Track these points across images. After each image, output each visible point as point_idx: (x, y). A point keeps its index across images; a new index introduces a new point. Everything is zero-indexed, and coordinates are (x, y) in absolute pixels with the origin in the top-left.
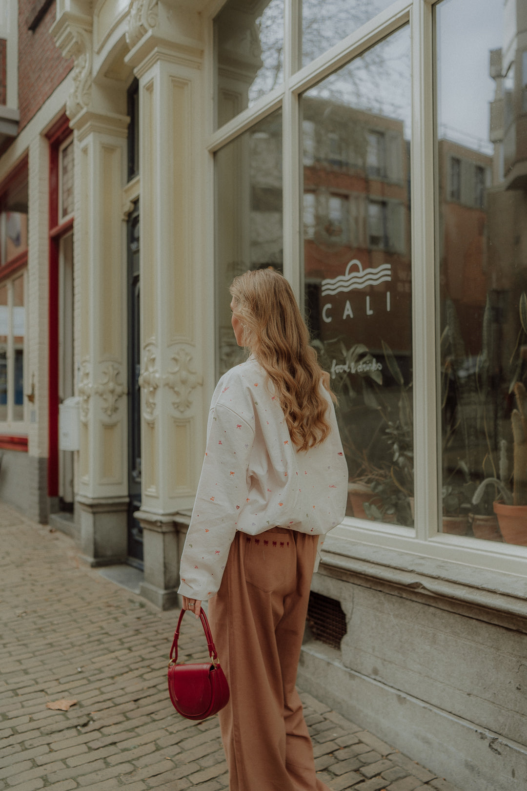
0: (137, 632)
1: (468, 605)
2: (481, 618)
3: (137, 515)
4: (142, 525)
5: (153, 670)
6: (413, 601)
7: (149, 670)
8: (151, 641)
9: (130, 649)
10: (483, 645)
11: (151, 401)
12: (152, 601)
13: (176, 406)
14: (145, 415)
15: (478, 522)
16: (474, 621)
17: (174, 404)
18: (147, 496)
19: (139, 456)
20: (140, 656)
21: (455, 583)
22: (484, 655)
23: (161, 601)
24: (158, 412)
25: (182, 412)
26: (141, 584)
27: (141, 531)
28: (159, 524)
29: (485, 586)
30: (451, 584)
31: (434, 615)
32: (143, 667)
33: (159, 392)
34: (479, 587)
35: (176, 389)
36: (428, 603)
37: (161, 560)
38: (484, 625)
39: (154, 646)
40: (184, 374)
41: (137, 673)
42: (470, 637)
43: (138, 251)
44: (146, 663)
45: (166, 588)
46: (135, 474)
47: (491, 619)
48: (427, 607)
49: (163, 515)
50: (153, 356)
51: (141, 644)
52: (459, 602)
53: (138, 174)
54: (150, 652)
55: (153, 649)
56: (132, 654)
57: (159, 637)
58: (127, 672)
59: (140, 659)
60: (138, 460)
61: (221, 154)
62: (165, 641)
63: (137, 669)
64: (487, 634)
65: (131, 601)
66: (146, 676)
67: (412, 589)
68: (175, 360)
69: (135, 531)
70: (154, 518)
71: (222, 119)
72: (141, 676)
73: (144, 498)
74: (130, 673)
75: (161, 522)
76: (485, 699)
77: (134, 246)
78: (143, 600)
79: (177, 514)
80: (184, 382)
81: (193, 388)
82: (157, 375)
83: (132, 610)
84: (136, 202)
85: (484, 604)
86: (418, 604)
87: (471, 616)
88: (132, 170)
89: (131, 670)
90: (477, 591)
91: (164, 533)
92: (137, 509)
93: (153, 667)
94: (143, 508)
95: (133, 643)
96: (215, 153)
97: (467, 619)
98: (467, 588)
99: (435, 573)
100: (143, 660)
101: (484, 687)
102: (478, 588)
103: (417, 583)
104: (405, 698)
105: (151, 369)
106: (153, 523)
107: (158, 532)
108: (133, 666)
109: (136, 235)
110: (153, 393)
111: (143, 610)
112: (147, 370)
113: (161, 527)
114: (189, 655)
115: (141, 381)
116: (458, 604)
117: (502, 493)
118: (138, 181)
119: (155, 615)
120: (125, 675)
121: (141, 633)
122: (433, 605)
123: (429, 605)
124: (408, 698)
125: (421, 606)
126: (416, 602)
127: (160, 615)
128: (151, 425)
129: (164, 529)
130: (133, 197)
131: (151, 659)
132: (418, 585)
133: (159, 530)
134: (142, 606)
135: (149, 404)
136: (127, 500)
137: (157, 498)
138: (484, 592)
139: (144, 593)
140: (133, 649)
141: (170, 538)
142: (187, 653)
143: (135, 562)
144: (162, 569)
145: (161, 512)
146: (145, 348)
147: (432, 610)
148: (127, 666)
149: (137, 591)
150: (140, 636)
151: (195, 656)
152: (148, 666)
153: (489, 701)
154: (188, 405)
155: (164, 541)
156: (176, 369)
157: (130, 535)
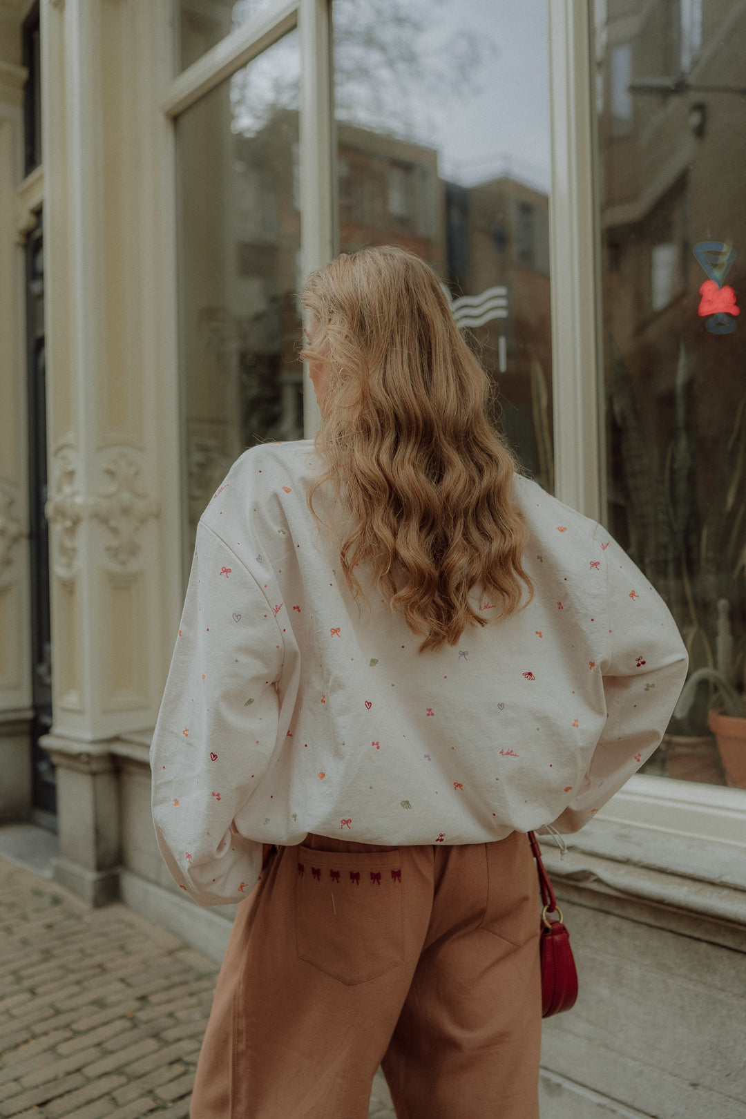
0: (47, 955)
1: (693, 915)
2: (720, 940)
3: (46, 742)
4: (55, 759)
5: (77, 1033)
6: (573, 904)
7: (68, 1034)
8: (73, 971)
9: (32, 991)
10: (723, 991)
11: (68, 544)
12: (74, 890)
13: (114, 552)
14: (58, 569)
15: (679, 750)
16: (704, 945)
17: (108, 549)
18: (64, 710)
19: (49, 639)
20: (52, 1006)
21: (662, 871)
22: (725, 1012)
23: (89, 892)
24: (81, 562)
25: (123, 563)
26: (54, 861)
27: (53, 768)
28: (85, 759)
29: (728, 879)
30: (652, 874)
31: (618, 930)
32: (56, 1029)
33: (83, 529)
34: (717, 881)
35: (113, 523)
36: (605, 908)
37: (89, 820)
38: (725, 953)
39: (78, 983)
40: (126, 497)
41: (45, 1042)
42: (694, 976)
43: (41, 296)
44: (62, 1019)
45: (99, 867)
46: (42, 670)
47: (742, 944)
48: (601, 916)
49: (94, 742)
50: (70, 468)
51: (54, 980)
52: (674, 910)
53: (41, 163)
54: (71, 996)
55: (75, 989)
56: (38, 1002)
57: (88, 962)
58: (26, 1042)
59: (51, 1012)
60: (46, 647)
61: (185, 121)
62: (97, 970)
63: (45, 1034)
64: (733, 972)
65: (37, 893)
66: (64, 1049)
67: (572, 883)
68: (110, 473)
69: (43, 767)
70: (76, 748)
71: (186, 56)
72: (52, 1048)
73: (57, 712)
74: (33, 1042)
75: (89, 755)
76: (730, 1097)
77: (36, 287)
78: (57, 889)
79: (116, 739)
80: (126, 511)
81: (143, 521)
82: (79, 500)
83: (38, 911)
84: (38, 213)
85: (731, 916)
86: (585, 910)
87: (697, 935)
88: (32, 159)
89: (34, 1037)
90: (710, 889)
91: (94, 774)
92: (46, 730)
93: (75, 1026)
94: (57, 729)
95: (42, 967)
96: (175, 119)
97: (688, 940)
98: (689, 882)
99: (620, 851)
100: (58, 1012)
101: (728, 1072)
102: (712, 883)
103: (583, 872)
104: (559, 1085)
105: (67, 490)
106: (76, 757)
107: (82, 772)
108: (38, 1029)
109: (39, 267)
110: (71, 531)
111: (58, 909)
112: (59, 490)
113: (88, 763)
114: (143, 998)
115: (50, 510)
116: (669, 912)
117: (722, 691)
118: (41, 177)
119: (79, 917)
120: (23, 1048)
121: (53, 956)
122: (616, 911)
123: (607, 913)
124: (567, 1085)
125: (591, 913)
126: (580, 905)
127: (88, 919)
128: (69, 587)
129: (95, 766)
130: (32, 203)
131: (72, 1010)
132: (586, 875)
133: (85, 768)
134: (56, 901)
135: (64, 551)
136: (29, 715)
137: (80, 712)
138: (725, 892)
139: (61, 877)
140: (40, 990)
141: (105, 782)
142: (139, 994)
143: (44, 818)
144: (90, 835)
145: (88, 736)
146: (56, 453)
147: (612, 921)
148: (27, 1028)
149: (48, 873)
150: (53, 963)
151: (154, 999)
152: (67, 1026)
153: (738, 1100)
154: (134, 550)
155: (94, 787)
156: (112, 488)
157: (35, 775)
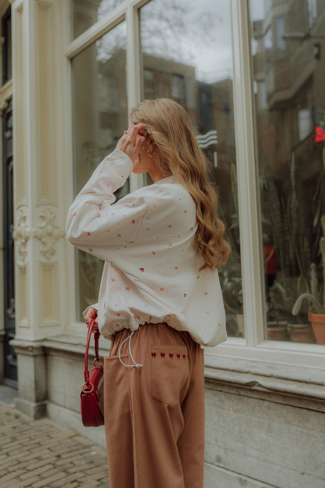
0: (14, 439)
1: (299, 397)
2: (311, 407)
3: (12, 343)
4: (16, 351)
5: (28, 471)
6: (250, 397)
7: (24, 471)
8: (26, 446)
9: (8, 454)
10: (313, 430)
11: (23, 250)
12: (25, 412)
13: (44, 253)
14: (18, 262)
15: (296, 331)
16: (304, 410)
17: (41, 252)
18: (20, 327)
19: (13, 297)
20: (16, 460)
21: (286, 379)
22: (314, 439)
23: (32, 412)
24: (29, 259)
25: (48, 258)
26: (16, 399)
27: (15, 357)
28: (30, 349)
29: (313, 380)
30: (282, 380)
31: (269, 407)
32: (19, 469)
33: (30, 243)
34: (308, 381)
35: (43, 240)
36: (263, 398)
37: (32, 378)
38: (313, 413)
39: (29, 450)
40: (49, 228)
41: (14, 474)
42: (301, 424)
43: (11, 138)
44: (22, 465)
45: (37, 401)
46: (10, 311)
47: (320, 408)
48: (261, 402)
49: (34, 341)
50: (24, 215)
51: (17, 449)
52: (291, 395)
53: (11, 78)
54: (25, 456)
55: (27, 453)
56: (10, 458)
57: (32, 442)
58: (5, 475)
59: (17, 462)
60: (12, 300)
61: (76, 60)
62: (38, 445)
63: (14, 471)
64: (316, 421)
65: (8, 414)
66: (22, 477)
67: (249, 387)
68: (43, 217)
69: (10, 357)
70: (26, 344)
71: (77, 32)
72: (18, 477)
73: (18, 329)
74: (8, 475)
75: (32, 347)
76: (317, 477)
77: (8, 134)
78: (18, 412)
79: (45, 340)
80: (49, 235)
81: (57, 239)
82: (28, 230)
83: (9, 421)
84: (9, 101)
85: (314, 395)
86: (254, 400)
87: (301, 406)
88: (6, 77)
89: (9, 473)
90: (306, 385)
91: (35, 356)
92: (12, 338)
93: (28, 468)
94: (17, 336)
95: (10, 449)
96: (71, 59)
97: (298, 409)
98: (297, 383)
99: (268, 372)
100: (19, 462)
101: (316, 466)
102: (307, 382)
103: (253, 382)
104: (245, 480)
105: (23, 225)
106: (26, 349)
107: (30, 356)
108: (10, 469)
109: (9, 126)
110: (24, 244)
111: (18, 420)
112: (19, 225)
113: (32, 351)
114: (58, 456)
115: (15, 235)
116: (290, 396)
117: (314, 305)
118: (11, 85)
119: (28, 424)
120: (4, 477)
121: (17, 440)
122: (268, 399)
123: (264, 400)
124: (249, 480)
125: (257, 401)
126: (252, 398)
127: (32, 424)
128: (23, 270)
129: (35, 353)
130: (7, 96)
131: (26, 461)
132: (253, 383)
133: (31, 353)
134: (17, 417)
135: (21, 253)
136: (3, 333)
137: (28, 328)
138: (312, 386)
139: (18, 406)
140: (11, 454)
141: (40, 360)
142: (57, 454)
143: (10, 382)
144: (33, 385)
145: (32, 339)
146: (18, 209)
147: (266, 403)
148: (6, 469)
149: (13, 406)
150: (16, 443)
151: (63, 456)
152: (24, 468)
153: (321, 478)
154: (53, 253)
155: (35, 363)
156: (44, 224)
157: (6, 361)
